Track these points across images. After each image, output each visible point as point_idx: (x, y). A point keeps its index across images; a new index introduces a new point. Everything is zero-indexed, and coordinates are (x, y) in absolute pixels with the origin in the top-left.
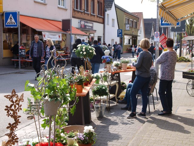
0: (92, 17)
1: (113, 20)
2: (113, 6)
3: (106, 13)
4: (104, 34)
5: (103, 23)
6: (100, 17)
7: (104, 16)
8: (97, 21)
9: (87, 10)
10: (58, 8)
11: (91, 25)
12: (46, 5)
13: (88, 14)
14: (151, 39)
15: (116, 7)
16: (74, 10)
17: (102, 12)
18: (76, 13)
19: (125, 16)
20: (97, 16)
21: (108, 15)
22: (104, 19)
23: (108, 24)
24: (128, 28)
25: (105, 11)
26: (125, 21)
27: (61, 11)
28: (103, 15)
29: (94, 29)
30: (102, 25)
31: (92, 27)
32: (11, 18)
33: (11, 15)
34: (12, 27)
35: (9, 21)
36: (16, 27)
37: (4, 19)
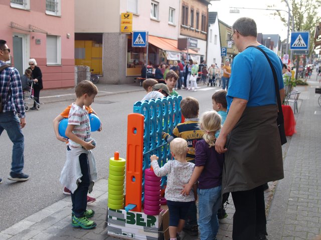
0: (197, 33)
1: (216, 36)
2: (217, 21)
3: (210, 28)
4: (206, 53)
5: (206, 40)
6: (203, 34)
7: (207, 32)
8: (201, 37)
9: (192, 26)
10: (169, 25)
11: (195, 42)
12: (159, 22)
13: (193, 30)
15: (219, 22)
16: (181, 27)
17: (205, 28)
18: (183, 29)
19: (227, 31)
20: (201, 33)
21: (211, 30)
22: (207, 35)
23: (211, 42)
24: (231, 45)
25: (208, 26)
26: (226, 38)
27: (171, 27)
28: (206, 30)
29: (198, 47)
30: (205, 42)
31: (196, 45)
32: (139, 38)
33: (140, 34)
34: (140, 46)
35: (137, 40)
36: (144, 46)
37: (133, 39)
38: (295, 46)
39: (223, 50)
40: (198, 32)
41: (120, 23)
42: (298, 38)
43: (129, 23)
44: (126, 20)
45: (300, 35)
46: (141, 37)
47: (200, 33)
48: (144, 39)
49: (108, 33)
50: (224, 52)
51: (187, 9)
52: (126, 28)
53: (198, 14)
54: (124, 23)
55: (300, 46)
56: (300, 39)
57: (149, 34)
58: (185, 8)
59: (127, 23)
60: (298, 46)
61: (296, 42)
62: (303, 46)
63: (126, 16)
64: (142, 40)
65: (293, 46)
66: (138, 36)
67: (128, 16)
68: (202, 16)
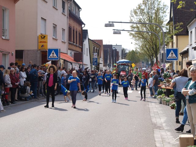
1: (87, 49)
6: (80, 47)
7: (82, 46)
9: (74, 42)
12: (57, 40)
13: (75, 45)
14: (107, 66)
16: (69, 43)
17: (81, 43)
19: (92, 44)
21: (85, 44)
22: (82, 49)
23: (85, 54)
24: (96, 56)
25: (83, 42)
32: (53, 53)
33: (53, 51)
34: (54, 60)
35: (51, 55)
36: (57, 60)
37: (48, 54)
38: (170, 58)
39: (94, 61)
40: (77, 46)
41: (38, 43)
42: (171, 53)
43: (45, 42)
44: (43, 40)
45: (172, 51)
46: (54, 53)
47: (78, 47)
48: (57, 55)
49: (28, 50)
50: (95, 62)
51: (71, 29)
52: (42, 46)
53: (76, 32)
54: (41, 42)
55: (173, 58)
56: (172, 53)
57: (61, 51)
58: (70, 29)
59: (43, 42)
60: (171, 58)
61: (170, 55)
62: (175, 58)
63: (43, 37)
64: (55, 55)
65: (168, 58)
66: (52, 52)
67: (45, 37)
68: (79, 33)
